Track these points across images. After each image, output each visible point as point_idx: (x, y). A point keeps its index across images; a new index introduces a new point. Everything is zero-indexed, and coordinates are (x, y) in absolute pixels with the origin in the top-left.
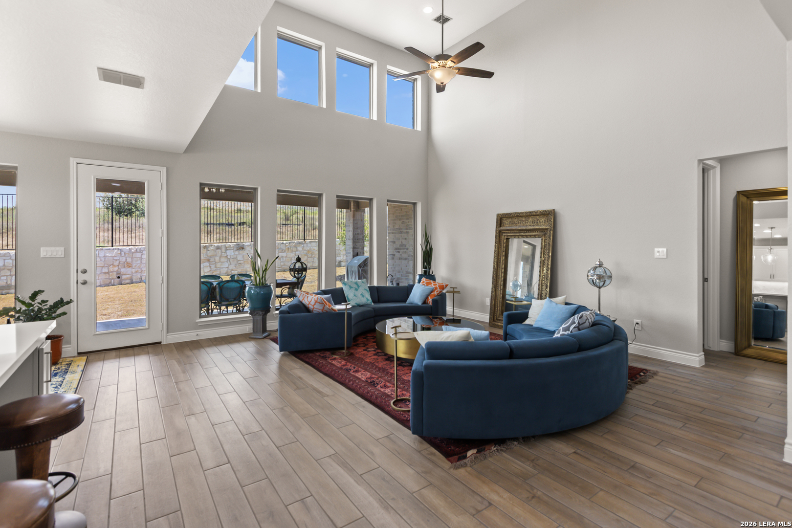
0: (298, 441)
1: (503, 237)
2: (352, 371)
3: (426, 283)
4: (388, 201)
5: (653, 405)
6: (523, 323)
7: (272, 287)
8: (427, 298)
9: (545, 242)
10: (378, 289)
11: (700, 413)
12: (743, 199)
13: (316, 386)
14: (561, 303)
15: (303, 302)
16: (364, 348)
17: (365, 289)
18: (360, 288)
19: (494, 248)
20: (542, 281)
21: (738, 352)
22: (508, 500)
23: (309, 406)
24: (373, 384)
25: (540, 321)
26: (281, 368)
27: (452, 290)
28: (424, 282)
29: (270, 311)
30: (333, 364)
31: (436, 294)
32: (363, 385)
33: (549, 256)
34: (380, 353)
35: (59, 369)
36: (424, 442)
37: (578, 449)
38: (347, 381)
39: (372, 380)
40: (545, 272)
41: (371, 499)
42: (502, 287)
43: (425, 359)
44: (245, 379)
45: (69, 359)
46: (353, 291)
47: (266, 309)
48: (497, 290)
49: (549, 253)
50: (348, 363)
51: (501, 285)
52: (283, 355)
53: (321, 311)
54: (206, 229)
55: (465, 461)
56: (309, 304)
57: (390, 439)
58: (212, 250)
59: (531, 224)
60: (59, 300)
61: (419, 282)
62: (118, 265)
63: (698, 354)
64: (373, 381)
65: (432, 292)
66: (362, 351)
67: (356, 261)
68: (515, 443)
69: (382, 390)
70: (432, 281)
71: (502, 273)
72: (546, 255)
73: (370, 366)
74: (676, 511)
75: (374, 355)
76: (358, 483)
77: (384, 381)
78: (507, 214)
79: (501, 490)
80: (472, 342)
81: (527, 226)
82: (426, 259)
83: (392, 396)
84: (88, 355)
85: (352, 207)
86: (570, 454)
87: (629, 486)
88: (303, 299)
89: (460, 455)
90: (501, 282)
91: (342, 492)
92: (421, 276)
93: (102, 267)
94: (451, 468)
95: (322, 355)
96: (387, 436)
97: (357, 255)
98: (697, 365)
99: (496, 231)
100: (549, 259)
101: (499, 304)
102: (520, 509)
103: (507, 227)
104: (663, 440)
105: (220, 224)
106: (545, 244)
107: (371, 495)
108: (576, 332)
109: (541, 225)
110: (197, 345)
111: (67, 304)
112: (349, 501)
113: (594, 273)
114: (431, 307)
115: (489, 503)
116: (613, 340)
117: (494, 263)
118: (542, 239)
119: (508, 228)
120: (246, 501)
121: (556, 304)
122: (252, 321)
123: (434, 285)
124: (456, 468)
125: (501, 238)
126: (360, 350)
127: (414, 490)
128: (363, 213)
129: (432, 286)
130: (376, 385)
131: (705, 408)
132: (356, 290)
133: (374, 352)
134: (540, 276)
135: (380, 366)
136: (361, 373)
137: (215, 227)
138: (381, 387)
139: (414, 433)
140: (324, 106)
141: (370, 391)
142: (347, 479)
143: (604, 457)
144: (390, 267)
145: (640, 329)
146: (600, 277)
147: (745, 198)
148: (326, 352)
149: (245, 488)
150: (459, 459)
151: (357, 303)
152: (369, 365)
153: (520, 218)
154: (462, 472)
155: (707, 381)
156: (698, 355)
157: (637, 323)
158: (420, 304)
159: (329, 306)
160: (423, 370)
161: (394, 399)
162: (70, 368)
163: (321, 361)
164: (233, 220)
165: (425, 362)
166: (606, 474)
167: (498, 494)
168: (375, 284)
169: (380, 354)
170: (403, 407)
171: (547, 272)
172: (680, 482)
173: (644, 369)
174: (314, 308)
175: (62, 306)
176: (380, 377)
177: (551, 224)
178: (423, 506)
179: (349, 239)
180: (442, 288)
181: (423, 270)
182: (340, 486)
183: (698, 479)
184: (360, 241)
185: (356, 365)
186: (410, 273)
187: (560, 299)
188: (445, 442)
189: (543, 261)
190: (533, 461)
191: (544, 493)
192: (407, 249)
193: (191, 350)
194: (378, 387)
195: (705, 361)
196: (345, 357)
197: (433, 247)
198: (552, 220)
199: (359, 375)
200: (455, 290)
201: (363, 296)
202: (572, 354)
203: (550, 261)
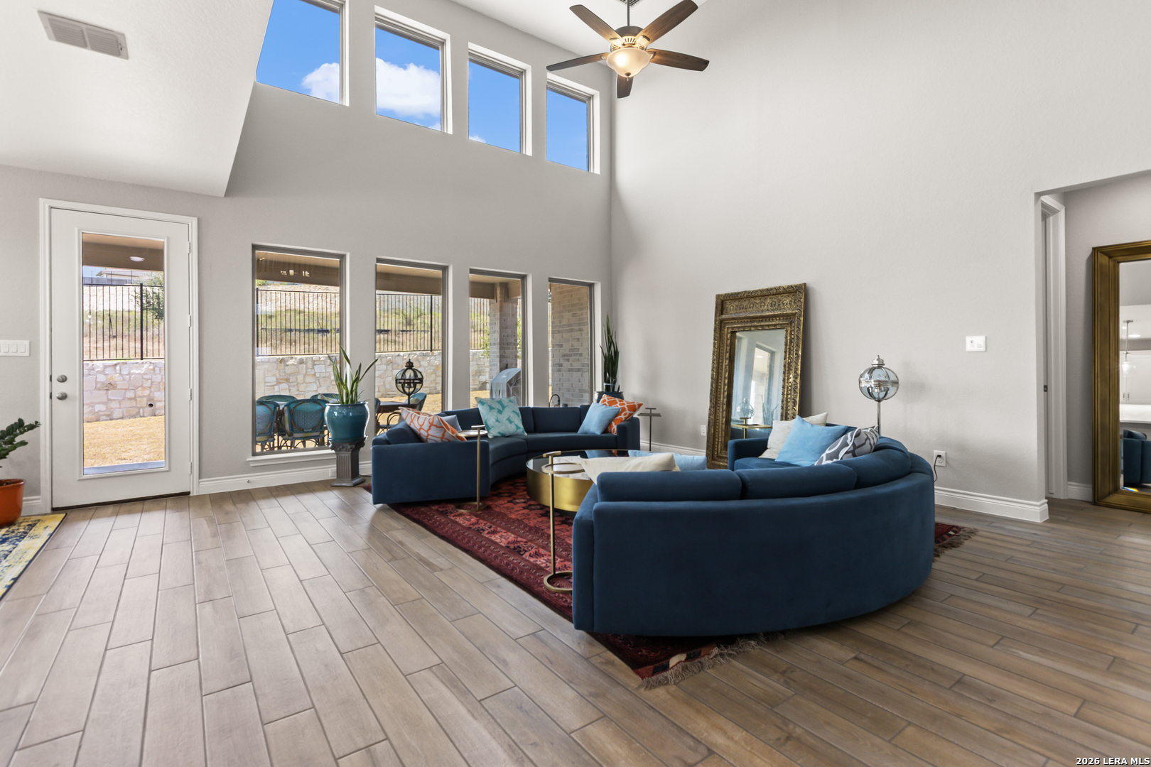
0: (379, 642)
1: (726, 329)
2: (486, 532)
3: (608, 402)
4: (551, 280)
5: (976, 580)
6: (760, 457)
7: (366, 406)
8: (609, 424)
9: (791, 334)
10: (534, 411)
11: (1058, 591)
12: (1103, 259)
13: (423, 555)
14: (820, 424)
15: (412, 426)
16: (509, 499)
17: (514, 411)
18: (506, 409)
19: (712, 347)
20: (787, 395)
21: (1098, 500)
22: (743, 743)
23: (408, 585)
24: (518, 551)
25: (786, 452)
26: (373, 529)
27: (648, 411)
28: (605, 401)
29: (364, 444)
30: (456, 522)
31: (624, 419)
32: (502, 552)
33: (798, 356)
34: (534, 505)
35: (13, 532)
36: (596, 643)
37: (862, 653)
38: (476, 547)
39: (516, 545)
40: (791, 380)
41: (494, 744)
42: (725, 407)
43: (597, 502)
44: (310, 545)
45: (34, 518)
46: (495, 414)
47: (359, 442)
48: (718, 411)
49: (797, 351)
50: (481, 521)
51: (723, 404)
52: (380, 510)
53: (439, 440)
54: (288, 338)
55: (665, 674)
56: (421, 428)
57: (539, 638)
58: (293, 365)
59: (770, 308)
60: (15, 423)
61: (598, 401)
62: (150, 388)
63: (1038, 501)
64: (518, 547)
65: (617, 415)
66: (505, 503)
67: (504, 376)
68: (753, 643)
69: (532, 560)
70: (617, 400)
71: (724, 385)
72: (793, 354)
73: (516, 524)
74: (1051, 761)
75: (524, 508)
76: (473, 716)
77: (535, 547)
78: (732, 294)
79: (729, 727)
80: (677, 473)
81: (762, 311)
82: (608, 368)
83: (548, 569)
84: (68, 512)
85: (498, 295)
86: (847, 661)
87: (959, 716)
88: (412, 421)
89: (657, 665)
90: (723, 399)
91: (442, 731)
92: (601, 394)
93: (126, 389)
94: (640, 686)
95: (441, 509)
96: (533, 634)
97: (507, 367)
98: (1038, 520)
99: (716, 321)
100: (797, 360)
101: (721, 434)
102: (766, 762)
103: (732, 314)
104: (1003, 637)
105: (309, 330)
106: (791, 337)
107: (494, 738)
108: (849, 458)
109: (785, 309)
110: (246, 497)
111: (28, 430)
112: (454, 748)
113: (871, 377)
114: (616, 437)
115: (709, 750)
116: (910, 473)
117: (712, 370)
118: (787, 331)
119: (734, 316)
120: (266, 750)
121: (812, 425)
122: (335, 461)
123: (620, 405)
124: (650, 687)
125: (722, 332)
126: (503, 502)
127: (573, 728)
128: (514, 305)
129: (618, 406)
130: (522, 553)
131: (1065, 585)
132: (500, 412)
133: (524, 505)
134: (784, 387)
135: (532, 524)
136: (500, 534)
137: (302, 334)
138: (530, 555)
139: (577, 627)
140: (450, 131)
141: (512, 562)
142: (454, 707)
143: (907, 666)
144: (556, 383)
145: (944, 464)
146: (879, 384)
147: (1107, 258)
148: (448, 505)
149: (269, 728)
150: (655, 672)
151: (502, 432)
152: (514, 522)
153: (752, 300)
154: (660, 692)
155: (1058, 542)
156: (1038, 503)
157: (939, 456)
158: (598, 433)
159: (453, 433)
160: (593, 519)
161: (550, 573)
162: (31, 531)
163: (438, 517)
164: (329, 324)
165: (596, 506)
166: (914, 695)
167: (725, 733)
168: (531, 404)
169: (533, 507)
170: (563, 587)
171: (794, 381)
172: (1047, 709)
173: (953, 526)
174: (428, 435)
175: (21, 433)
176: (530, 541)
177: (800, 307)
178: (587, 757)
179: (494, 344)
180: (633, 408)
181: (605, 384)
182: (441, 721)
183: (1078, 704)
184: (511, 347)
185: (493, 523)
186: (585, 391)
187: (816, 418)
188: (632, 642)
189: (789, 364)
190: (784, 673)
191: (806, 731)
192: (581, 355)
193: (234, 504)
194: (526, 556)
195: (1050, 513)
196: (477, 511)
197: (619, 350)
198: (802, 300)
199: (497, 538)
200: (653, 411)
201: (511, 422)
202: (847, 492)
203: (799, 364)
